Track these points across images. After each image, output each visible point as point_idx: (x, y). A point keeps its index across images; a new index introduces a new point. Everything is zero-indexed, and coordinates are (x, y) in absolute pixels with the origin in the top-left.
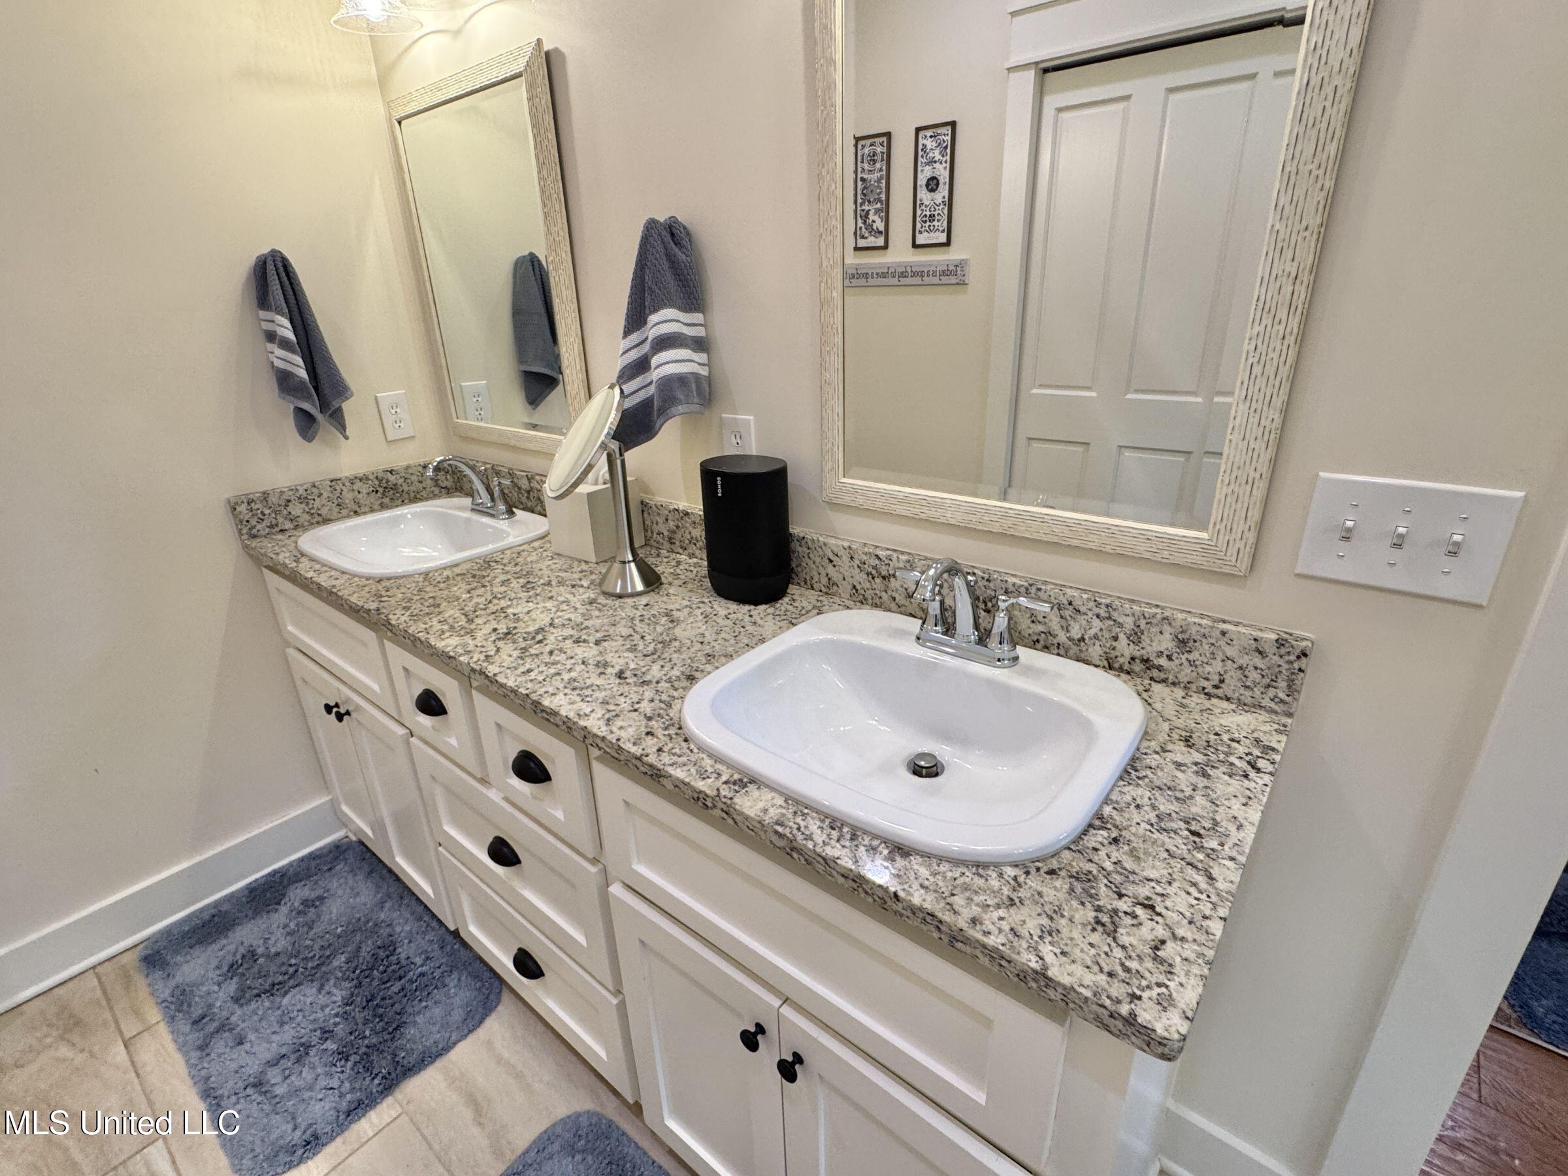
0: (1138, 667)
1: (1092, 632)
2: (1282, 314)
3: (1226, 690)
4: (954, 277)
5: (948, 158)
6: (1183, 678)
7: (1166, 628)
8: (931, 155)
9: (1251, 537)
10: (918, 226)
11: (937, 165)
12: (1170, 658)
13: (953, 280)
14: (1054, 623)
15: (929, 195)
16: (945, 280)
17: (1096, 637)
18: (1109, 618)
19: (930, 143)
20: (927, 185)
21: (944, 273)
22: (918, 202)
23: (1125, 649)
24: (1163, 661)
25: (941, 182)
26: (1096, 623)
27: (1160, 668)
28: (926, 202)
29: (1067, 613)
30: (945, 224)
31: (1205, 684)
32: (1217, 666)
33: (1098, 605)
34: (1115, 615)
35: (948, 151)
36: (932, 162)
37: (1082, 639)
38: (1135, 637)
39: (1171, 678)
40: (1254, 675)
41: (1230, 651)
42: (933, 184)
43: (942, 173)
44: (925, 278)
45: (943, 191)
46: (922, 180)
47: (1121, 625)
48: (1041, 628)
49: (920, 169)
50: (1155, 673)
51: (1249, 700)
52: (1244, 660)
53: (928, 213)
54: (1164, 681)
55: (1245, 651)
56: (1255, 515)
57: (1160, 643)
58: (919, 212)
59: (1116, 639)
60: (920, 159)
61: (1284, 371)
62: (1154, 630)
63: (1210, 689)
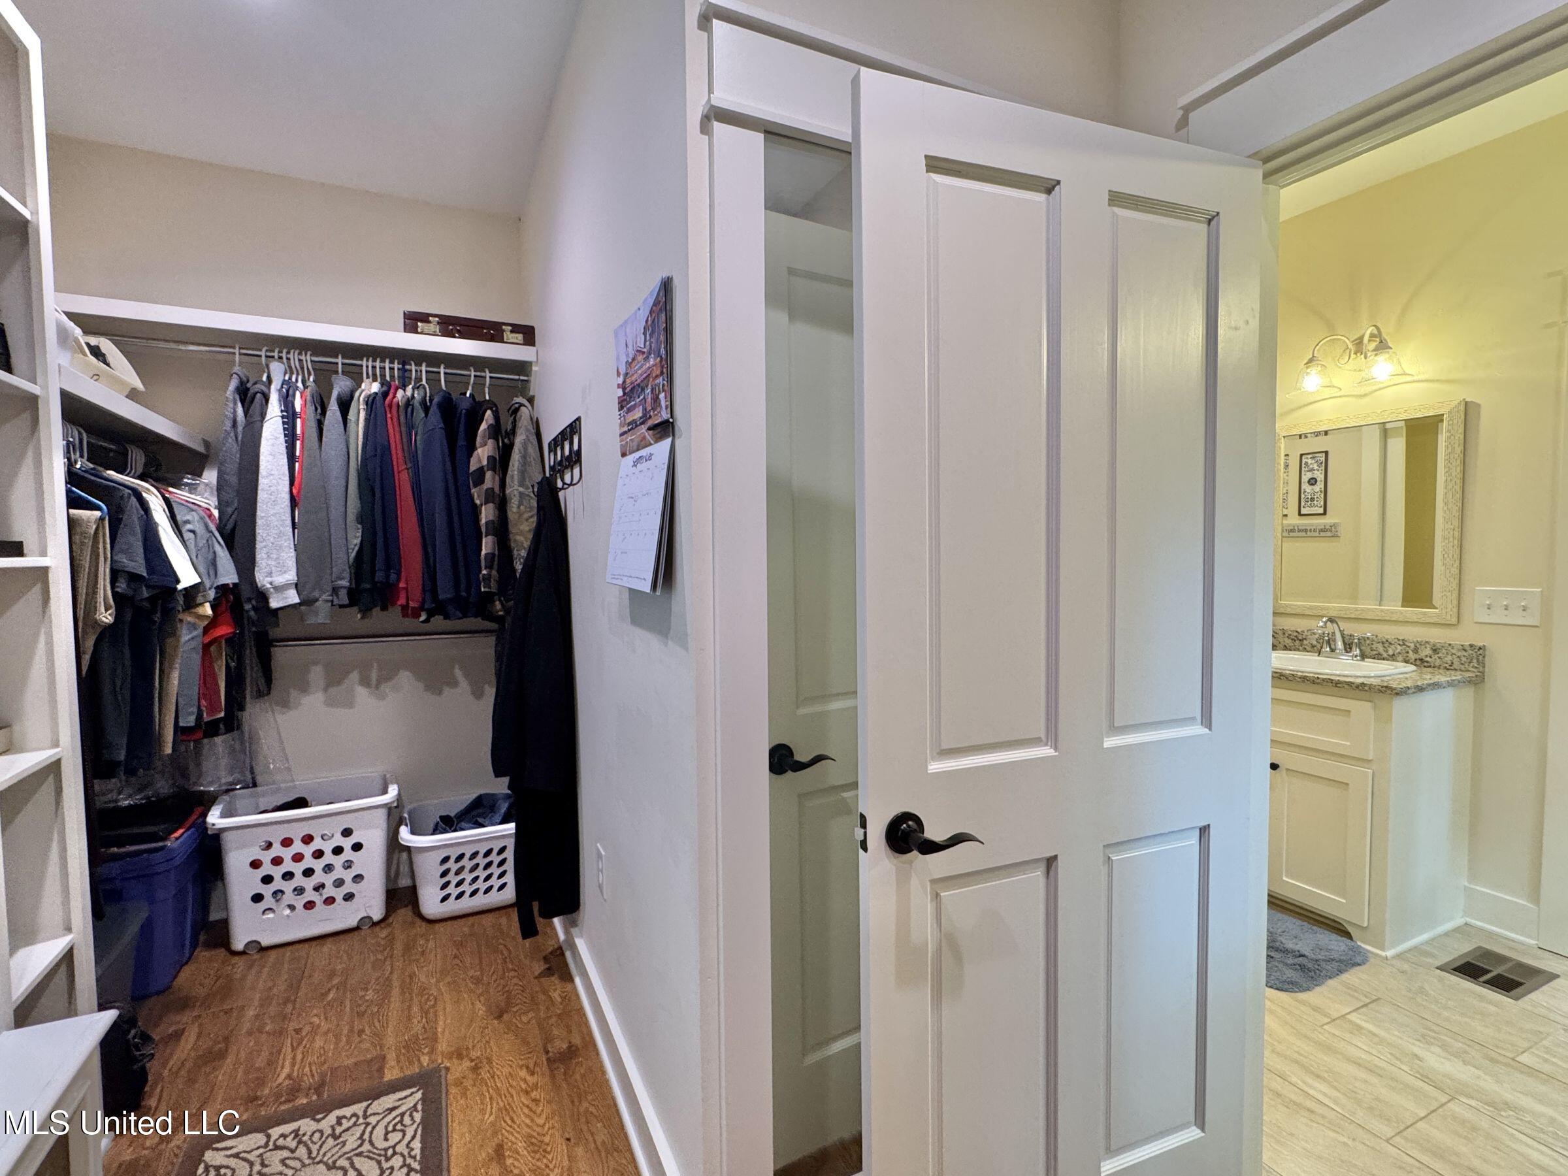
0: (1418, 662)
1: (1398, 651)
2: (1451, 539)
3: (1455, 666)
4: (1330, 532)
5: (1323, 468)
6: (1437, 664)
7: (1427, 645)
8: (1311, 466)
9: (1455, 610)
10: (1303, 504)
11: (1316, 472)
12: (1431, 657)
13: (1329, 534)
14: (1381, 649)
15: (1311, 487)
16: (1322, 534)
17: (1399, 653)
18: (1404, 644)
19: (1310, 461)
20: (1309, 482)
21: (1322, 530)
22: (1302, 491)
23: (1412, 656)
24: (1428, 659)
25: (1319, 479)
26: (1399, 647)
27: (1427, 662)
28: (1308, 491)
29: (1386, 645)
30: (1322, 503)
31: (1446, 665)
32: (1449, 658)
33: (1399, 640)
34: (1407, 644)
35: (1323, 465)
36: (1312, 470)
37: (1394, 655)
38: (1416, 651)
39: (1432, 665)
40: (1464, 659)
41: (1454, 651)
42: (1313, 482)
43: (1320, 476)
44: (1308, 533)
45: (1320, 486)
46: (1305, 478)
47: (1409, 647)
48: (1375, 652)
49: (1303, 473)
50: (1426, 664)
51: (1463, 669)
52: (1459, 654)
53: (1310, 497)
54: (1430, 667)
55: (1459, 650)
56: (1455, 602)
57: (1425, 652)
58: (1303, 496)
59: (1408, 652)
60: (1303, 469)
61: (1455, 556)
62: (1423, 647)
63: (1448, 667)
